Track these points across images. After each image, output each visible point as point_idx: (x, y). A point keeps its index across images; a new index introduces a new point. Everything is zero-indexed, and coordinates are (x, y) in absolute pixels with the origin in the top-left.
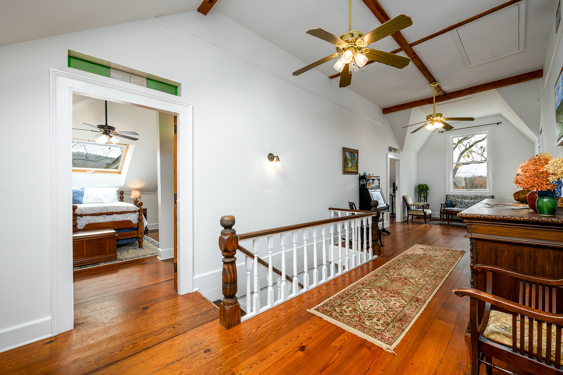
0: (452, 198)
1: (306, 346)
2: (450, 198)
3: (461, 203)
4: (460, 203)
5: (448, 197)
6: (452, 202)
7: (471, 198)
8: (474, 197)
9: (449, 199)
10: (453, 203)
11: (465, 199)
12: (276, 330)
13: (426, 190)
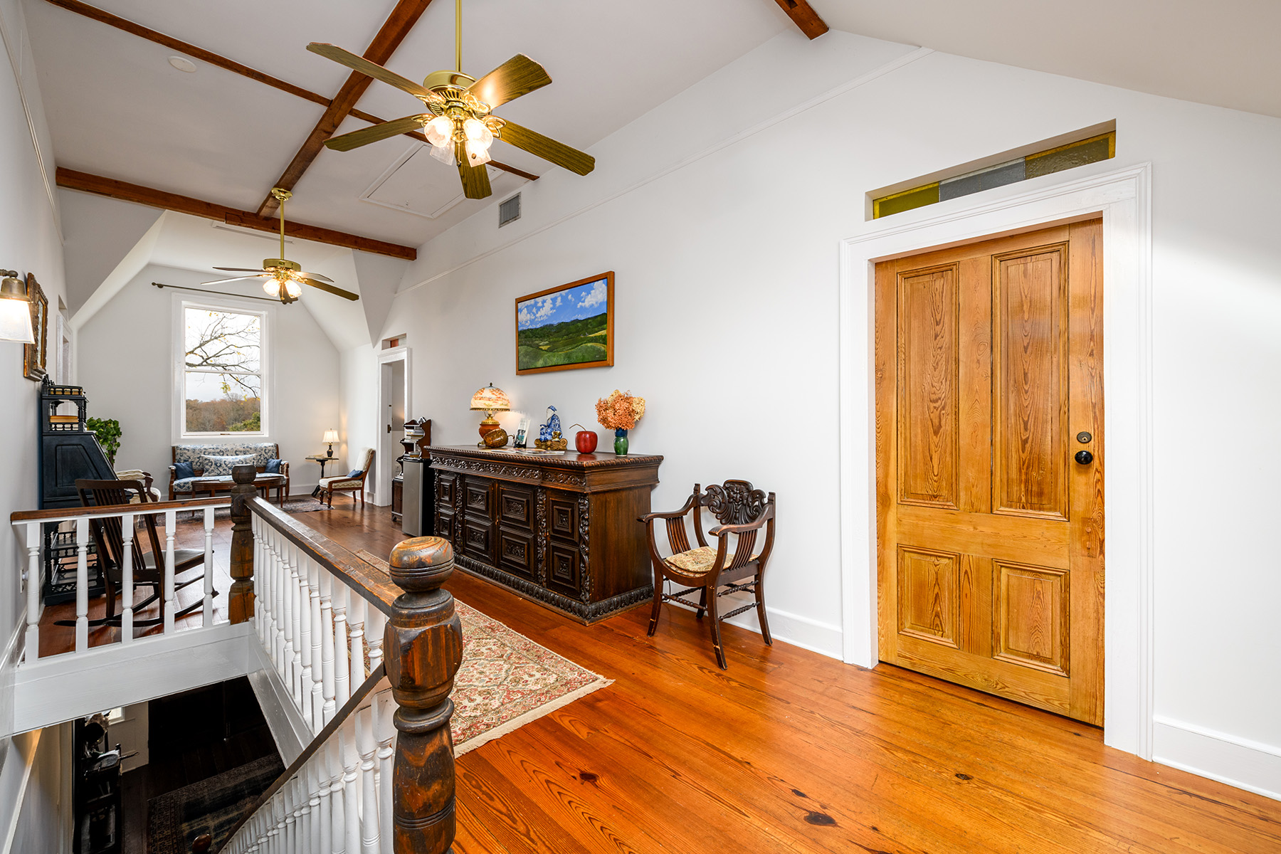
0: (188, 454)
1: (582, 771)
2: (185, 453)
3: (218, 465)
4: (216, 464)
5: (179, 451)
6: (192, 463)
7: (236, 451)
8: (242, 449)
9: (182, 458)
10: (195, 466)
11: (223, 455)
12: (510, 822)
13: (115, 435)
